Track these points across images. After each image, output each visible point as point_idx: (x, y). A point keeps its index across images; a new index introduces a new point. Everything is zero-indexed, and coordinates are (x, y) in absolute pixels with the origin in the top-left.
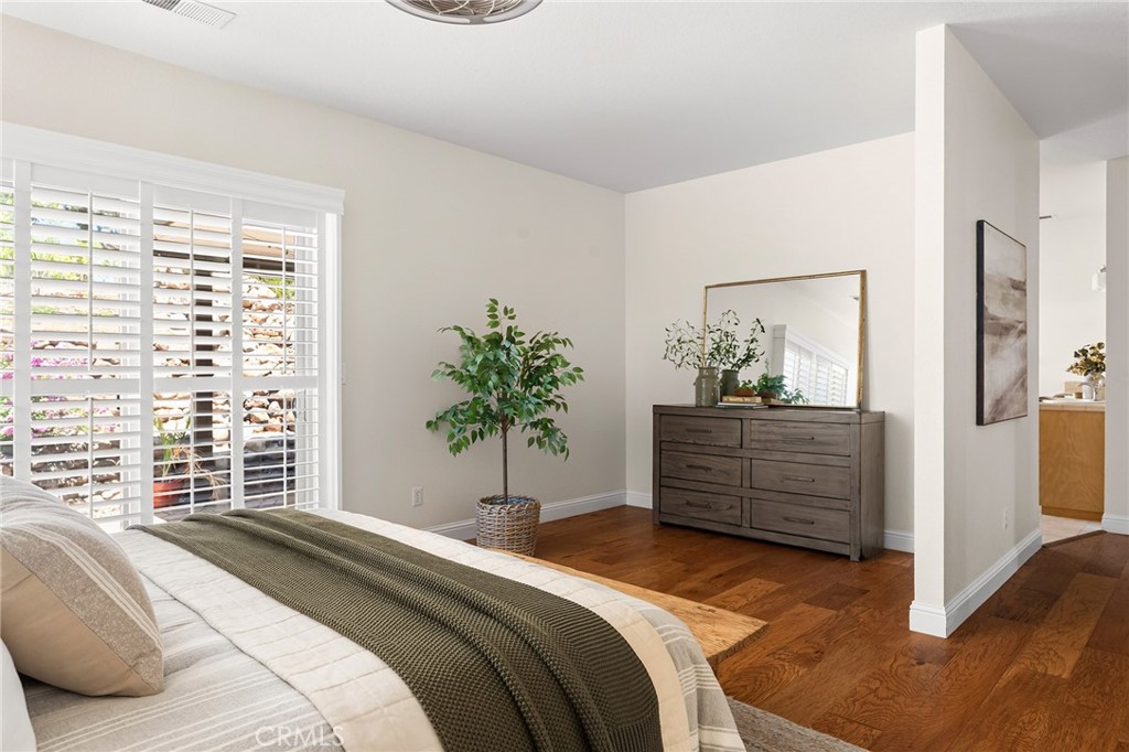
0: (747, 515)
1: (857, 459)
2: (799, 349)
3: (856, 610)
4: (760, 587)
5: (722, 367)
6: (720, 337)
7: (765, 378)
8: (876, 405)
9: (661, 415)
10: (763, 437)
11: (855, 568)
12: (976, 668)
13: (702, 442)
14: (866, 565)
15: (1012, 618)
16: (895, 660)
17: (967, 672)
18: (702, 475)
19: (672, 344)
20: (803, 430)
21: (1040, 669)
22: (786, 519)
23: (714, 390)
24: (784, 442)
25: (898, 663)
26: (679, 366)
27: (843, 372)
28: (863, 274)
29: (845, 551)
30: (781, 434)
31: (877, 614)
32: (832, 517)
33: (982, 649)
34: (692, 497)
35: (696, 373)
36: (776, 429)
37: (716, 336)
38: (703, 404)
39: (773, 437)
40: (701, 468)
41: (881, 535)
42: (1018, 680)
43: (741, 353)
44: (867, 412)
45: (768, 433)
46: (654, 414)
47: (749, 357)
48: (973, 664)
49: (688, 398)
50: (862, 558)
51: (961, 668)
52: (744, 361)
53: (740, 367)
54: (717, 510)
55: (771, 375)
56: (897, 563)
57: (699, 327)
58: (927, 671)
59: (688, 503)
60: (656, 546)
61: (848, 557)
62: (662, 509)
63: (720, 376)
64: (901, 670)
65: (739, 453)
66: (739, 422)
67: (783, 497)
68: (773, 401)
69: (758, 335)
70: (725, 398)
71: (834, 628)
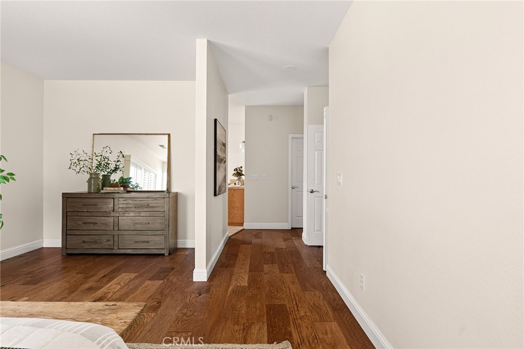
0: (116, 243)
1: (168, 213)
2: (136, 166)
3: (171, 278)
4: (126, 278)
5: (103, 173)
6: (101, 159)
7: (122, 178)
8: (174, 189)
9: (67, 198)
10: (124, 206)
11: (167, 259)
12: (219, 291)
13: (92, 210)
14: (171, 256)
15: (226, 267)
16: (191, 296)
17: (217, 293)
18: (92, 227)
19: (74, 161)
20: (144, 202)
21: (239, 284)
22: (136, 242)
23: (98, 184)
24: (135, 207)
25: (192, 298)
26: (78, 172)
27: (155, 176)
28: (169, 135)
29: (162, 252)
30: (134, 204)
31: (180, 277)
32: (157, 238)
33: (219, 282)
34: (85, 238)
35: (89, 176)
36: (131, 202)
37: (99, 159)
38: (92, 191)
39: (130, 206)
40: (91, 223)
41: (176, 243)
42: (233, 291)
43: (112, 167)
44: (171, 192)
45: (127, 204)
46: (63, 197)
47: (116, 169)
48: (218, 289)
49: (84, 188)
50: (170, 254)
51: (214, 292)
52: (114, 171)
53: (111, 174)
54: (100, 243)
55: (125, 177)
56: (183, 253)
57: (90, 154)
58: (203, 298)
59: (84, 242)
60: (65, 268)
61: (163, 255)
62: (67, 247)
63: (101, 178)
64: (194, 301)
65: (113, 214)
66: (113, 199)
67: (135, 232)
68: (129, 189)
69: (121, 159)
70: (104, 188)
71: (163, 289)
